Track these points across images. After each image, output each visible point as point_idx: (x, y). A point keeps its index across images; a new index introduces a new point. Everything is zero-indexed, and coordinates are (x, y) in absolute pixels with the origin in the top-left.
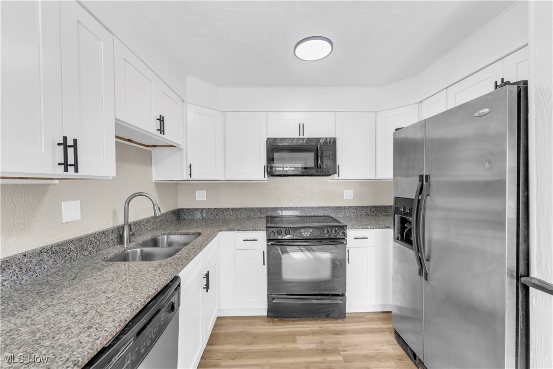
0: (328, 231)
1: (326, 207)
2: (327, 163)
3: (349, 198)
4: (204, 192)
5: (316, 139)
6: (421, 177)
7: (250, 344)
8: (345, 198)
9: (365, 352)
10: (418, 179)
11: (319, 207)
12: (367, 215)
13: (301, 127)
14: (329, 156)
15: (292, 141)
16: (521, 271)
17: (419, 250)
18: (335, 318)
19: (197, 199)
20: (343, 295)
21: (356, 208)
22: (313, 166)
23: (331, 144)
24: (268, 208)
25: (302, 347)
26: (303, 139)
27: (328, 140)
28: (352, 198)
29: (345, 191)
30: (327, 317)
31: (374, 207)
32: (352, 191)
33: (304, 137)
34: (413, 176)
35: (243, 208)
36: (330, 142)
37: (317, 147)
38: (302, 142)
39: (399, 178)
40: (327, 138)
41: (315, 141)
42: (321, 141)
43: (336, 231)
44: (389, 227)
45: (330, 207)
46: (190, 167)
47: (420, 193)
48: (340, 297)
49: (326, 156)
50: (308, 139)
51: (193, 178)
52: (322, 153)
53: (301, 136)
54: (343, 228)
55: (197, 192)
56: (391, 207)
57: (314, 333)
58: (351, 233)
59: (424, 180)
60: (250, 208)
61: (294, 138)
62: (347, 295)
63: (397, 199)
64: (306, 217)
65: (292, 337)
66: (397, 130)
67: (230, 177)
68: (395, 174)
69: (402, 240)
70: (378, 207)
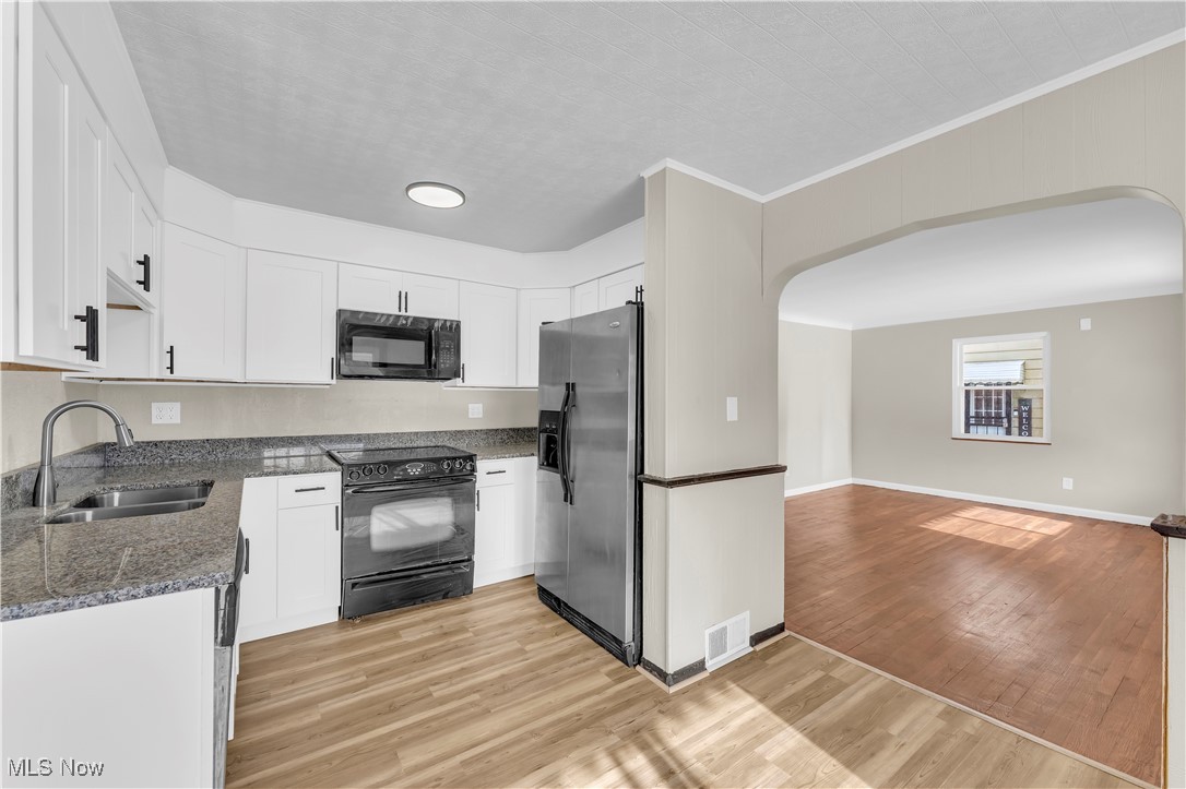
0: (449, 465)
1: (440, 432)
2: (444, 362)
3: (476, 416)
4: (177, 406)
5: (429, 320)
6: (568, 384)
7: (318, 660)
8: (470, 416)
9: (501, 621)
10: (564, 388)
11: (428, 433)
12: (503, 442)
13: (403, 298)
14: (449, 349)
15: (388, 319)
16: (638, 471)
17: (564, 472)
18: (456, 597)
19: (155, 421)
20: (470, 560)
21: (488, 432)
22: (423, 363)
23: (453, 331)
24: (330, 436)
25: (411, 639)
26: (407, 318)
27: (448, 324)
28: (481, 416)
29: (470, 406)
30: (445, 596)
31: (514, 430)
32: (481, 405)
33: (407, 314)
34: (560, 384)
35: (274, 438)
36: (451, 327)
37: (430, 333)
38: (404, 322)
39: (546, 387)
40: (446, 321)
41: (426, 322)
42: (436, 325)
43: (461, 464)
44: (533, 455)
45: (446, 432)
46: (171, 352)
47: (566, 404)
48: (465, 564)
49: (445, 348)
50: (415, 319)
51: (177, 375)
52: (439, 344)
53: (403, 313)
54: (471, 458)
55: (155, 406)
56: (535, 429)
57: (426, 621)
58: (483, 466)
59: (570, 387)
60: (291, 438)
61: (391, 315)
62: (476, 558)
63: (543, 413)
64: (405, 449)
65: (394, 633)
66: (543, 323)
67: (255, 375)
68: (541, 381)
69: (548, 465)
70: (518, 429)
